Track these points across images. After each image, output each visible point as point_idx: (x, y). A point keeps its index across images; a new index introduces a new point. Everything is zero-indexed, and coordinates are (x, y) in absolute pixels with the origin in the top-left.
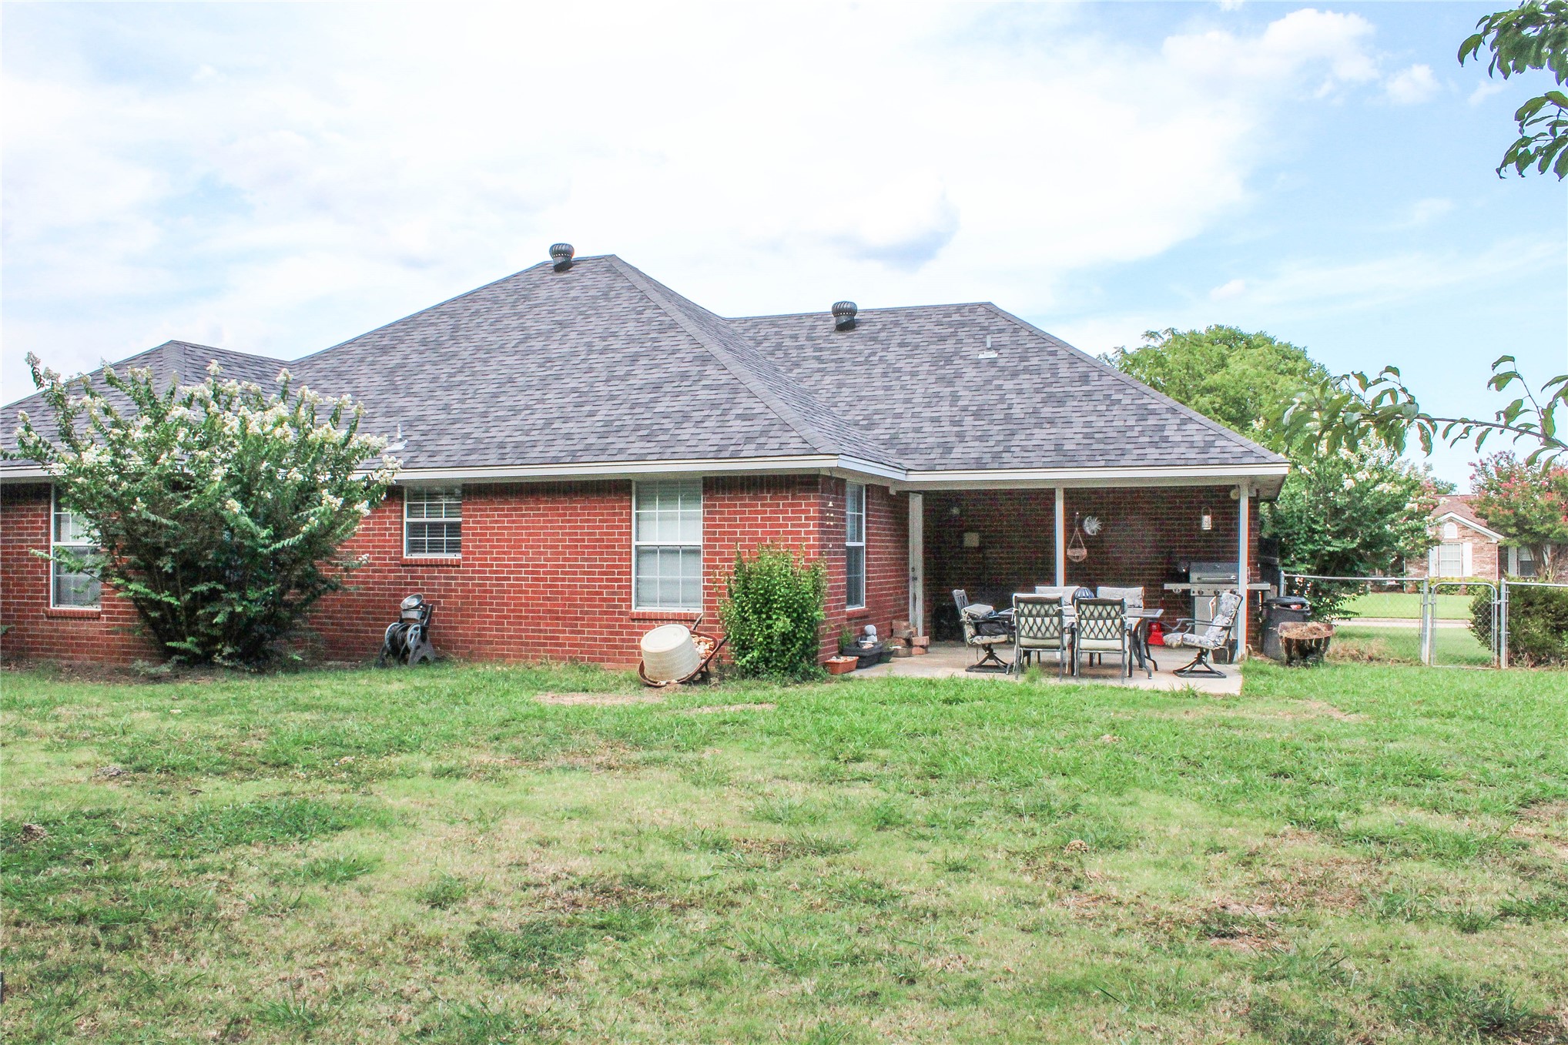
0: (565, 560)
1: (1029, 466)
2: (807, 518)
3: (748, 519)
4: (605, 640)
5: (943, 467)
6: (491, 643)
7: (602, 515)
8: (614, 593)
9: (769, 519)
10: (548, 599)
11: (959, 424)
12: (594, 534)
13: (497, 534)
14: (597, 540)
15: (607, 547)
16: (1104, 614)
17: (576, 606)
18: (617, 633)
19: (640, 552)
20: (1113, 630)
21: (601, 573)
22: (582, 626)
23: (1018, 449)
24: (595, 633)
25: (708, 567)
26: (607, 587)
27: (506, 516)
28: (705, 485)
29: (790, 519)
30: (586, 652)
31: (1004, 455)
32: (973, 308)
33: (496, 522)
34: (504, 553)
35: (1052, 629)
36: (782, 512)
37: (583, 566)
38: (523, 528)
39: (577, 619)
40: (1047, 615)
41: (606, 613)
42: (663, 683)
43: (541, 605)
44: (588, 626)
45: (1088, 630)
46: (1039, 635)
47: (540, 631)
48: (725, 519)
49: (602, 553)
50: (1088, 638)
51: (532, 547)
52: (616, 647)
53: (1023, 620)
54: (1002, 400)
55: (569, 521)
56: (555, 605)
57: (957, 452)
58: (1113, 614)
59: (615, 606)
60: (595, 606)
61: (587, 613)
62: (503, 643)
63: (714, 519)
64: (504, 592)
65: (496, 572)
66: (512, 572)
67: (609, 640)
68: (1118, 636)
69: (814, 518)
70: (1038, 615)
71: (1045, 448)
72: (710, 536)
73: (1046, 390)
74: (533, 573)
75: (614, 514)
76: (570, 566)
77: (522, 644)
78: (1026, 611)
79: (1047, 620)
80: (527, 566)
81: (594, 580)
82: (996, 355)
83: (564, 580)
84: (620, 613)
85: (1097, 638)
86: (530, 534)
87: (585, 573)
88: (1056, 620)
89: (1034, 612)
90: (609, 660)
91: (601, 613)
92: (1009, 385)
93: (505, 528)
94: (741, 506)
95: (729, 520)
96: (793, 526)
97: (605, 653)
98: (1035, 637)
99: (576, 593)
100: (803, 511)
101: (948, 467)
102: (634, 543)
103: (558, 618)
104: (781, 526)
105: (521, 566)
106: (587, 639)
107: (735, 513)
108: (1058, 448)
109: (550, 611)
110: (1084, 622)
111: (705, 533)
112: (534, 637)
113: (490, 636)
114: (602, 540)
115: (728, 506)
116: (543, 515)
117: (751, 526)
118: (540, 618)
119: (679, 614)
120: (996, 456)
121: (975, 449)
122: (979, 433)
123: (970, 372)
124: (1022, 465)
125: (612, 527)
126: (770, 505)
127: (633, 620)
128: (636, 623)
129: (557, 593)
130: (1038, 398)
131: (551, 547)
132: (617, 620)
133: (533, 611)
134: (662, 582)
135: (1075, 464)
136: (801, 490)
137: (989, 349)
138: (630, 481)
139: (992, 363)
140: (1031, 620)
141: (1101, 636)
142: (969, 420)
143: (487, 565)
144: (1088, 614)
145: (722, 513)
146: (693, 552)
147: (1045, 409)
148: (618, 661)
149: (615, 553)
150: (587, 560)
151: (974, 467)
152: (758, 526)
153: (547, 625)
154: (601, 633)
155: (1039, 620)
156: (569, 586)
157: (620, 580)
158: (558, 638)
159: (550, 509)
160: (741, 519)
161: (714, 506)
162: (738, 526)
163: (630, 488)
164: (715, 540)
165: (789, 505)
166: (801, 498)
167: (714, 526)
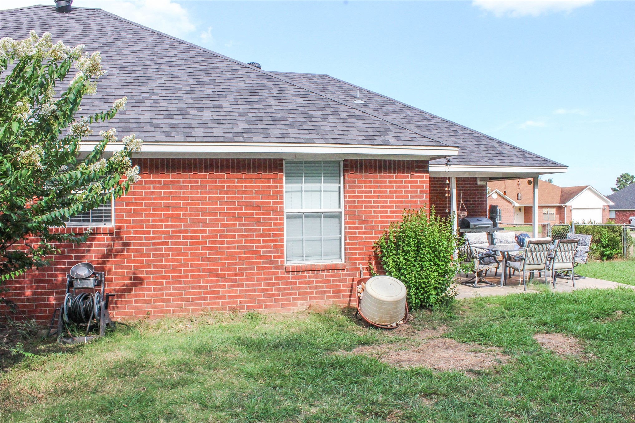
0: (223, 225)
2: (421, 192)
3: (379, 192)
4: (263, 290)
6: (150, 301)
7: (259, 187)
8: (271, 252)
9: (395, 192)
10: (208, 259)
12: (251, 203)
13: (153, 204)
14: (254, 209)
15: (263, 214)
17: (235, 264)
18: (274, 284)
21: (257, 236)
22: (241, 280)
24: (253, 285)
25: (350, 228)
26: (263, 247)
27: (163, 188)
28: (345, 166)
29: (409, 192)
30: (246, 302)
33: (152, 193)
34: (161, 221)
35: (543, 258)
36: (405, 187)
37: (241, 231)
38: (181, 199)
39: (236, 275)
40: (543, 250)
41: (263, 268)
42: (394, 325)
43: (201, 265)
44: (247, 280)
45: (560, 258)
47: (200, 287)
48: (362, 192)
49: (258, 219)
50: (559, 262)
51: (190, 215)
52: (273, 295)
53: (530, 254)
55: (227, 193)
56: (214, 265)
58: (573, 248)
59: (272, 263)
60: (253, 263)
61: (245, 269)
62: (163, 301)
63: (354, 192)
64: (162, 255)
65: (153, 238)
66: (171, 238)
67: (267, 290)
69: (425, 192)
70: (539, 251)
72: (351, 205)
74: (192, 237)
75: (270, 187)
76: (228, 231)
77: (183, 300)
79: (542, 253)
80: (186, 232)
81: (252, 242)
83: (223, 242)
84: (276, 268)
85: (563, 263)
86: (188, 204)
87: (243, 236)
89: (537, 249)
90: (266, 307)
91: (258, 268)
93: (162, 199)
94: (375, 182)
95: (365, 192)
96: (412, 197)
97: (264, 301)
98: (534, 264)
99: (235, 253)
100: (418, 187)
102: (286, 210)
103: (218, 276)
104: (403, 197)
105: (180, 232)
106: (246, 291)
107: (370, 187)
109: (209, 270)
110: (559, 253)
111: (346, 202)
112: (194, 294)
113: (148, 296)
114: (259, 208)
115: (365, 182)
116: (202, 188)
117: (382, 197)
118: (200, 276)
119: (329, 265)
125: (268, 198)
126: (395, 182)
127: (288, 272)
128: (290, 275)
129: (218, 254)
131: (210, 215)
132: (273, 273)
133: (192, 271)
134: (307, 241)
136: (417, 172)
138: (282, 160)
140: (534, 254)
141: (565, 261)
143: (144, 232)
144: (562, 248)
145: (360, 187)
146: (338, 216)
148: (276, 307)
149: (271, 219)
150: (244, 225)
152: (387, 197)
153: (207, 282)
154: (260, 285)
155: (538, 254)
156: (228, 248)
157: (276, 241)
158: (218, 292)
159: (208, 182)
160: (374, 192)
161: (354, 182)
162: (373, 197)
163: (281, 165)
164: (355, 207)
165: (410, 182)
166: (417, 177)
167: (354, 197)
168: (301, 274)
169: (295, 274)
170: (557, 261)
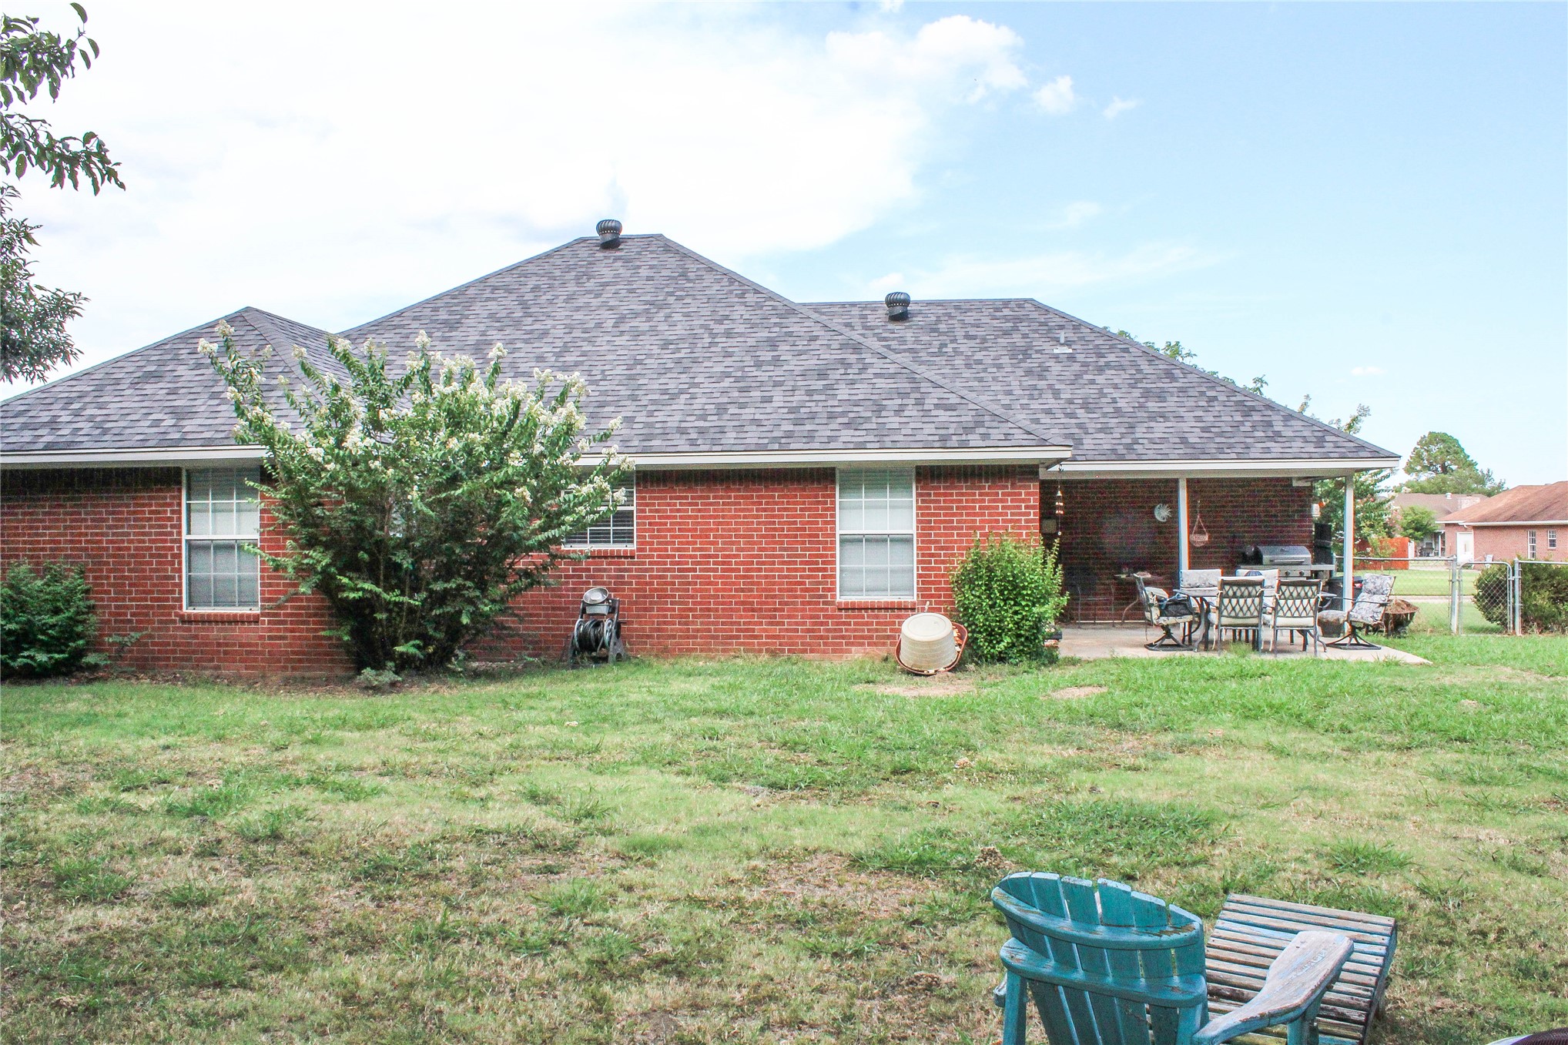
0: (760, 549)
1: (1166, 457)
2: (1027, 507)
3: (965, 508)
4: (808, 631)
5: (1083, 458)
6: (674, 637)
7: (804, 503)
8: (819, 583)
9: (988, 508)
10: (742, 590)
11: (1072, 415)
12: (795, 523)
13: (679, 524)
14: (798, 529)
15: (810, 536)
16: (1303, 594)
17: (775, 596)
18: (822, 624)
19: (845, 541)
20: (1308, 608)
21: (802, 563)
22: (781, 617)
23: (1145, 441)
24: (797, 624)
25: (923, 555)
26: (809, 577)
27: (690, 504)
28: (917, 474)
29: (1008, 507)
30: (787, 644)
31: (1135, 446)
32: (1021, 303)
33: (678, 511)
34: (688, 543)
35: (1252, 608)
36: (1002, 501)
37: (782, 556)
38: (711, 517)
39: (775, 610)
40: (1250, 596)
41: (809, 603)
42: (932, 671)
43: (733, 597)
44: (789, 617)
45: (1285, 609)
46: (1241, 615)
47: (732, 623)
48: (941, 508)
49: (804, 543)
50: (1285, 616)
51: (722, 537)
52: (821, 637)
53: (1226, 601)
54: (1102, 394)
55: (765, 510)
56: (749, 597)
57: (1088, 442)
58: (1310, 594)
59: (821, 596)
60: (796, 597)
61: (786, 603)
62: (688, 637)
63: (929, 508)
64: (689, 583)
65: (678, 563)
66: (699, 563)
67: (813, 631)
68: (1311, 614)
69: (1033, 507)
70: (1242, 596)
71: (1171, 440)
72: (924, 524)
73: (1140, 385)
74: (723, 563)
75: (818, 503)
76: (767, 556)
77: (713, 637)
78: (1231, 593)
79: (1249, 600)
80: (717, 556)
81: (796, 570)
82: (1071, 351)
83: (760, 570)
84: (825, 603)
85: (1293, 617)
86: (720, 523)
87: (784, 563)
88: (1257, 600)
89: (1239, 594)
90: (812, 651)
91: (803, 603)
92: (1100, 379)
93: (690, 517)
94: (958, 494)
95: (945, 508)
96: (1012, 514)
97: (809, 644)
98: (1236, 617)
99: (774, 583)
100: (1023, 501)
101: (1089, 458)
102: (838, 532)
103: (753, 610)
104: (1000, 514)
105: (710, 556)
106: (787, 630)
107: (952, 501)
108: (1184, 441)
109: (743, 603)
110: (1282, 602)
111: (919, 522)
112: (725, 630)
113: (672, 630)
114: (804, 529)
115: (945, 495)
116: (735, 504)
117: (968, 514)
118: (732, 610)
119: (892, 603)
120: (1129, 447)
121: (1106, 442)
122: (1099, 426)
123: (1056, 368)
124: (1159, 457)
125: (815, 516)
126: (987, 494)
127: (840, 610)
128: (843, 613)
129: (753, 583)
130: (1136, 393)
131: (744, 537)
132: (822, 610)
133: (723, 603)
134: (869, 571)
135: (1209, 456)
136: (1020, 480)
137: (1062, 344)
138: (833, 469)
139: (1071, 358)
140: (1234, 601)
141: (1296, 614)
142: (1081, 412)
143: (668, 556)
144: (1287, 594)
145: (938, 501)
146: (906, 540)
147: (1149, 404)
148: (824, 652)
149: (819, 542)
150: (785, 549)
151: (1113, 457)
152: (975, 514)
153: (741, 617)
154: (804, 624)
155: (1242, 601)
156: (766, 577)
157: (825, 570)
158: (753, 630)
159: (742, 497)
160: (958, 508)
161: (929, 495)
162: (954, 515)
163: (834, 475)
164: (932, 528)
165: (1009, 494)
166: (1020, 487)
167: (928, 515)
168: (856, 613)
169: (850, 613)
170: (1281, 613)
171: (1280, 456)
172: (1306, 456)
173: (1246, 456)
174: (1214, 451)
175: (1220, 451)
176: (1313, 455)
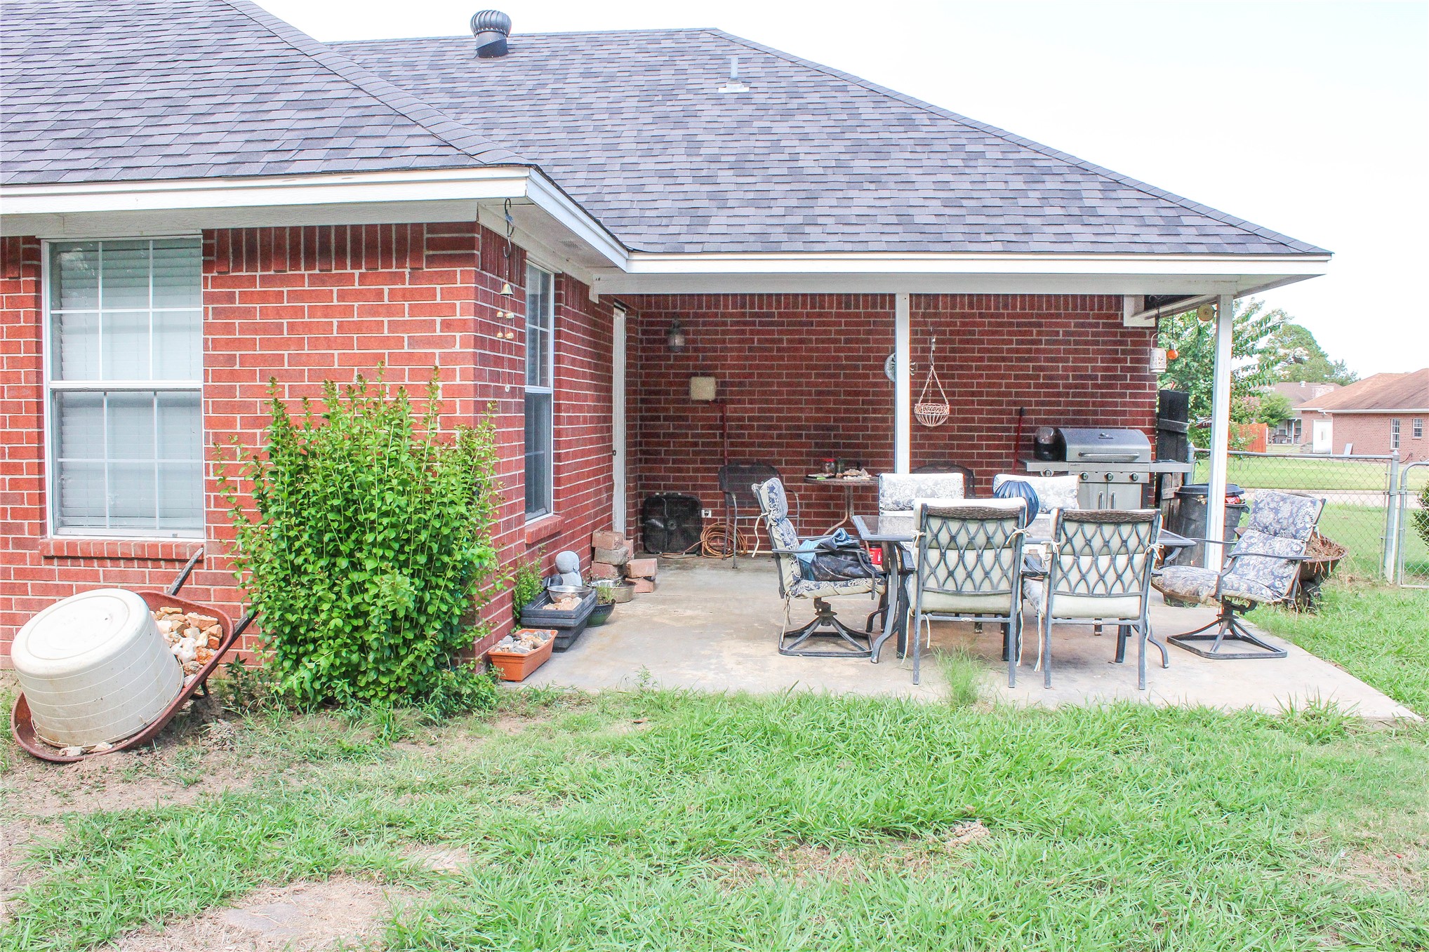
1: (862, 248)
2: (447, 325)
3: (308, 327)
5: (699, 248)
8: (1, 499)
9: (358, 327)
11: (710, 180)
16: (1115, 543)
18: (13, 590)
19: (63, 403)
20: (1128, 576)
23: (831, 220)
25: (218, 439)
28: (207, 250)
29: (405, 326)
31: (807, 229)
32: (692, 34)
35: (996, 574)
36: (389, 311)
40: (989, 544)
42: (73, 752)
45: (1074, 576)
46: (968, 587)
48: (255, 329)
50: (1072, 593)
53: (933, 555)
54: (776, 146)
57: (719, 222)
58: (1132, 543)
63: (229, 328)
68: (1135, 588)
69: (462, 326)
70: (971, 545)
71: (880, 219)
72: (219, 367)
73: (847, 136)
78: (944, 538)
79: (989, 556)
82: (747, 90)
84: (19, 543)
85: (1091, 594)
88: (1007, 555)
89: (962, 539)
92: (781, 128)
94: (293, 296)
95: (265, 329)
96: (413, 342)
98: (958, 593)
100: (436, 310)
101: (707, 247)
102: (49, 384)
104: (384, 342)
107: (279, 313)
108: (904, 220)
110: (1067, 560)
111: (208, 360)
115: (264, 297)
117: (314, 344)
119: (154, 546)
120: (794, 231)
121: (754, 221)
122: (751, 195)
123: (711, 111)
124: (849, 247)
126: (358, 295)
127: (49, 558)
128: (55, 566)
130: (839, 146)
132: (15, 560)
134: (115, 472)
135: (948, 247)
136: (432, 260)
137: (735, 80)
138: (36, 242)
139: (744, 99)
140: (952, 556)
141: (1100, 589)
142: (726, 176)
144: (1079, 542)
145: (248, 313)
146: (183, 404)
147: (856, 163)
149: (1, 408)
151: (759, 247)
152: (330, 343)
155: (970, 557)
160: (292, 327)
161: (230, 298)
162: (285, 344)
163: (36, 255)
164: (234, 376)
165: (405, 295)
166: (431, 278)
167: (229, 344)
168: (82, 566)
169: (69, 566)
170: (1063, 586)
171: (1090, 247)
172: (1143, 248)
173: (1023, 247)
174: (960, 237)
175: (973, 237)
176: (1156, 248)
